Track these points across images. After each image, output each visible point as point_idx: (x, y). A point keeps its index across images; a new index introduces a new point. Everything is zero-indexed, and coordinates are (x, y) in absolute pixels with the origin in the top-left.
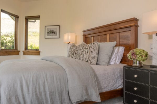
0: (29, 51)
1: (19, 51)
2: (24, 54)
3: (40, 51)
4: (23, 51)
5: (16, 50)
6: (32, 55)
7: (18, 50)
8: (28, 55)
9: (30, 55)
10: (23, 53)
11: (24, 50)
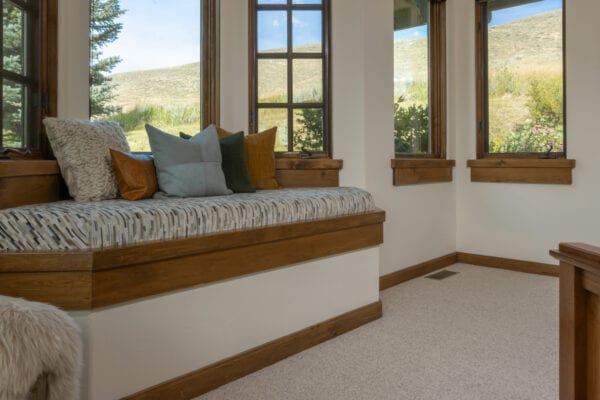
0: (507, 160)
1: (452, 163)
2: (475, 178)
3: (572, 164)
4: (470, 163)
5: (439, 156)
6: (523, 181)
7: (448, 158)
8: (498, 181)
9: (507, 180)
10: (469, 170)
11: (473, 157)
